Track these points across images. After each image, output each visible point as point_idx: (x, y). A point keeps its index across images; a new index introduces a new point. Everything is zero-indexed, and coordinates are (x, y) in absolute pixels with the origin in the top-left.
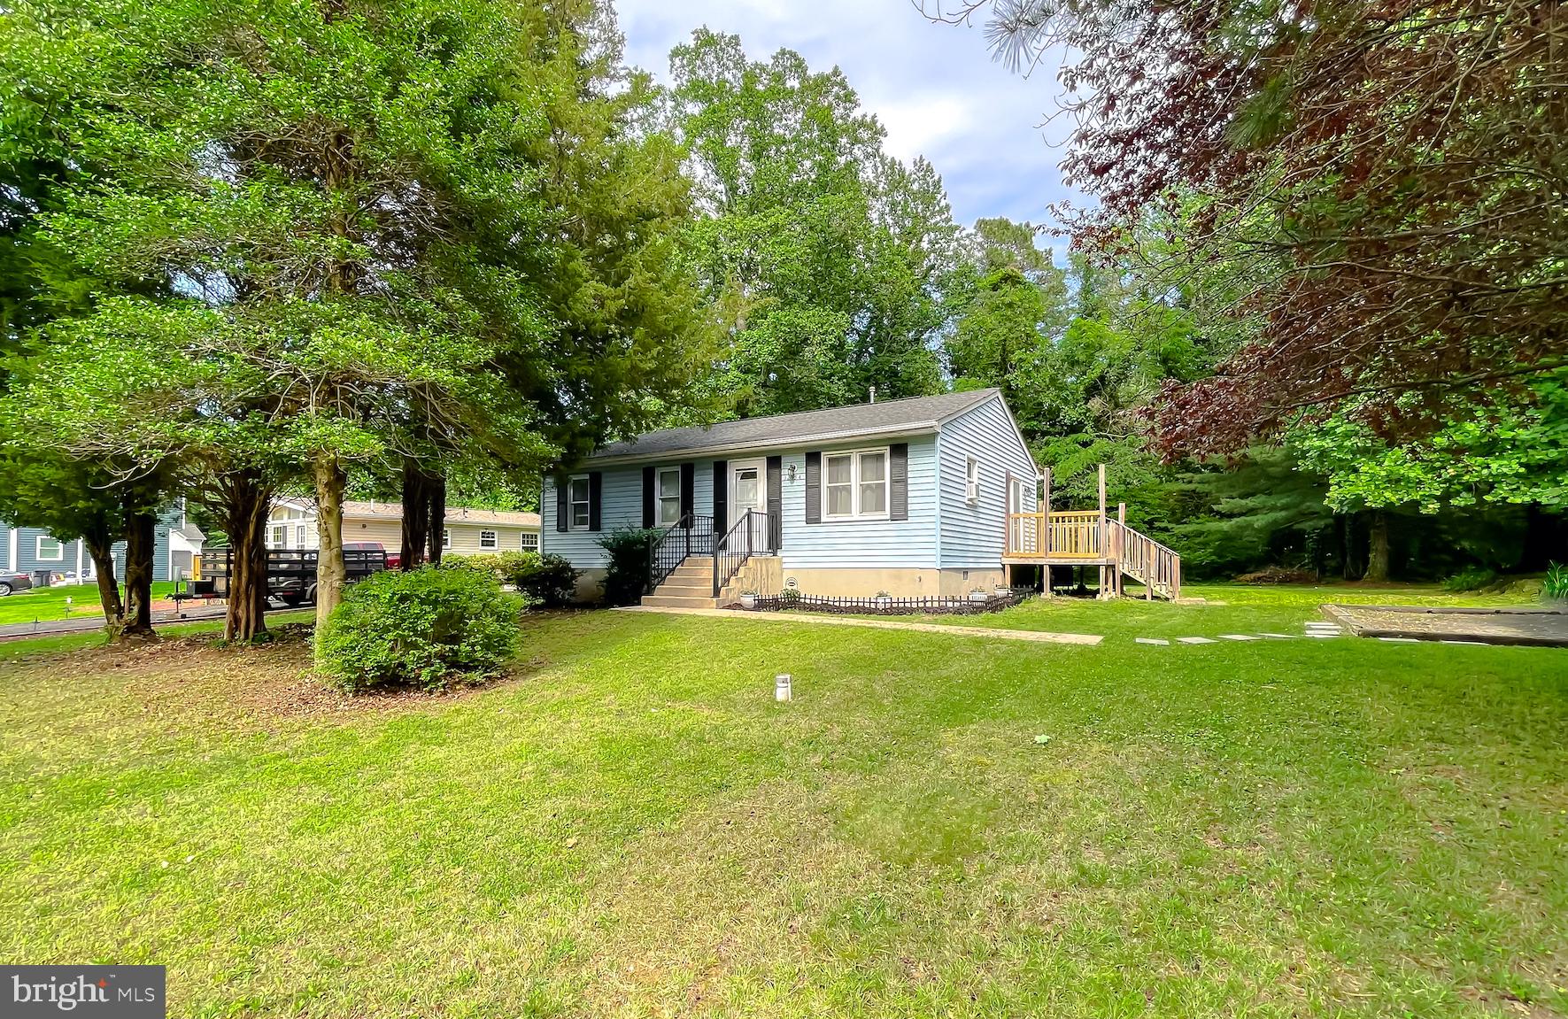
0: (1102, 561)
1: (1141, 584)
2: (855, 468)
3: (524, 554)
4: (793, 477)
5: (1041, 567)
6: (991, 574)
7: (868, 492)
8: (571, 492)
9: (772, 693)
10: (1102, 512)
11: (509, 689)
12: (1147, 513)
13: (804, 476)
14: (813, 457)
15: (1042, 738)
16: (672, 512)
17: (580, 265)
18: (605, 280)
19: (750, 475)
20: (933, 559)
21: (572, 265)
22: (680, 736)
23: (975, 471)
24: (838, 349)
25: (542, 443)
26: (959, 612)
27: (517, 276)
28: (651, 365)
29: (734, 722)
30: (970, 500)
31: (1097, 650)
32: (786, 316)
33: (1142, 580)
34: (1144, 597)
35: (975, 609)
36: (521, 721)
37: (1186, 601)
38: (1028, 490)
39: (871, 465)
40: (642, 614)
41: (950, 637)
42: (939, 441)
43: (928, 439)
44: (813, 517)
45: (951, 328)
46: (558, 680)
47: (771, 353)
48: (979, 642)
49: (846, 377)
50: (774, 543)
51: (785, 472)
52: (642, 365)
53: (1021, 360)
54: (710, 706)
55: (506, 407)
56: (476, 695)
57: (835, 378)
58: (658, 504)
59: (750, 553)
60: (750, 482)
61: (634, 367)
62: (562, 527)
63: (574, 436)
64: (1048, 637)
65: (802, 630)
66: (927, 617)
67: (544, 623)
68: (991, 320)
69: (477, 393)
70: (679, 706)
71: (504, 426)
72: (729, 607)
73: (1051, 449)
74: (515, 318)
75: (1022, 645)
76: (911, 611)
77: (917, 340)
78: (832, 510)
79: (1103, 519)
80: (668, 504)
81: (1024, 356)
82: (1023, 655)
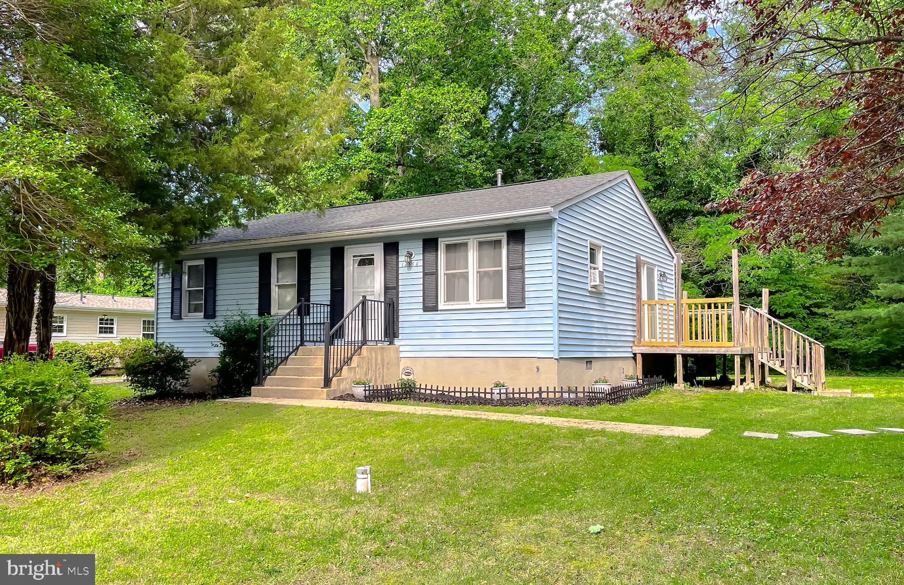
0: (737, 350)
1: (781, 374)
2: (472, 255)
3: (144, 342)
4: (410, 264)
5: (674, 356)
6: (621, 364)
7: (486, 280)
8: (185, 278)
9: (353, 485)
10: (735, 299)
11: (95, 480)
12: (808, 297)
13: (421, 263)
14: (430, 243)
15: (597, 528)
16: (289, 298)
17: (184, 56)
18: (211, 69)
19: (367, 261)
20: (550, 348)
21: (175, 56)
22: (248, 525)
23: (600, 257)
24: (475, 129)
25: (137, 235)
26: (576, 403)
27: (110, 72)
28: (259, 153)
29: (304, 512)
30: (594, 287)
31: (700, 442)
32: (420, 93)
33: (782, 370)
34: (785, 389)
35: (593, 399)
36: (100, 512)
37: (830, 393)
38: (663, 275)
39: (488, 251)
40: (249, 406)
41: (551, 428)
42: (556, 227)
43: (546, 224)
44: (430, 306)
45: (598, 102)
46: (146, 473)
47: (404, 132)
48: (579, 434)
49: (485, 155)
50: (391, 331)
51: (402, 258)
52: (249, 153)
53: (668, 137)
54: (288, 496)
55: (101, 200)
56: (62, 486)
57: (473, 157)
58: (275, 292)
59: (365, 342)
60: (367, 268)
61: (241, 154)
62: (176, 315)
63: (176, 225)
64: (654, 430)
65: (405, 422)
66: (543, 409)
67: (148, 415)
68: (637, 95)
69: (68, 187)
70: (257, 498)
71: (97, 219)
72: (341, 398)
73: (702, 230)
74: (108, 113)
75: (623, 438)
76: (526, 402)
77: (563, 115)
78: (450, 298)
79: (737, 306)
80: (283, 291)
81: (671, 133)
82: (619, 448)
